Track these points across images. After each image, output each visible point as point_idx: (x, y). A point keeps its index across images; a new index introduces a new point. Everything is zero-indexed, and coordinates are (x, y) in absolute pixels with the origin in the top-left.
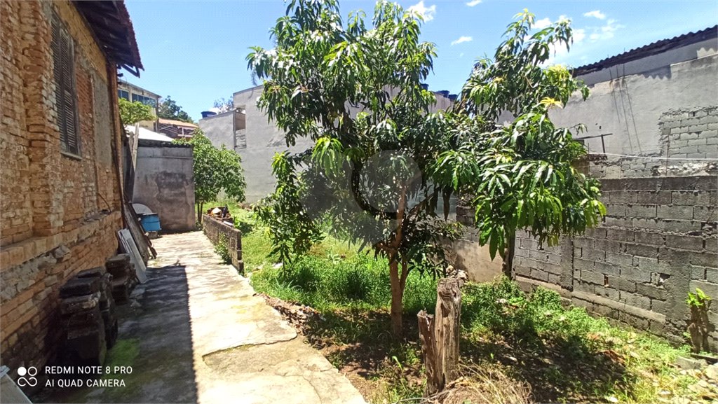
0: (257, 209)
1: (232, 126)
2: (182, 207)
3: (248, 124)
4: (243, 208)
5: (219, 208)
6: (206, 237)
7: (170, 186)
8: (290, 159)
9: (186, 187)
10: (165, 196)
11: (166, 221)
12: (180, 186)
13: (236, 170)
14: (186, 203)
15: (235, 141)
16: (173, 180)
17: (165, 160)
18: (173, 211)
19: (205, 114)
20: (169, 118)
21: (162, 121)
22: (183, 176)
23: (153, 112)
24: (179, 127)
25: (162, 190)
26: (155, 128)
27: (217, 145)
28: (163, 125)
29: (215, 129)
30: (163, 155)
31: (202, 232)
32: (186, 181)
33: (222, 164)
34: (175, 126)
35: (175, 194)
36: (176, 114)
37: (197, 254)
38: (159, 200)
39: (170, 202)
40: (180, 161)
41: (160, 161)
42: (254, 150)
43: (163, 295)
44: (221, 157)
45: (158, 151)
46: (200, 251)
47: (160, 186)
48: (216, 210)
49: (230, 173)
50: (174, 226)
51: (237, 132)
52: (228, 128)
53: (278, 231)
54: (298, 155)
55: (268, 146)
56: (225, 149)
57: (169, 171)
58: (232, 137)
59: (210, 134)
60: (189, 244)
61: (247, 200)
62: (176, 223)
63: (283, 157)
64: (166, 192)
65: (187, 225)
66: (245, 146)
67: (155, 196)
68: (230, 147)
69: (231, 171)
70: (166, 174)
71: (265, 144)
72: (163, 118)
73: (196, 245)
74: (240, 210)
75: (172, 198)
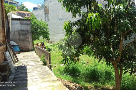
0: (58, 44)
1: (44, 13)
2: (27, 42)
3: (50, 12)
4: (48, 42)
5: (41, 43)
6: (36, 54)
7: (23, 35)
8: (71, 24)
9: (29, 35)
10: (21, 38)
11: (21, 47)
12: (26, 35)
13: (46, 29)
14: (29, 41)
15: (45, 18)
16: (24, 33)
17: (21, 25)
18: (24, 44)
19: (34, 8)
20: (22, 10)
21: (20, 12)
22: (27, 31)
23: (16, 8)
24: (25, 14)
25: (20, 36)
26: (17, 14)
27: (39, 19)
28: (20, 13)
29: (38, 14)
30: (21, 23)
31: (34, 52)
32: (29, 33)
33: (41, 26)
34: (24, 13)
35: (25, 38)
36: (24, 9)
37: (33, 60)
38: (19, 40)
39: (23, 40)
40: (26, 26)
41: (19, 25)
42: (52, 21)
43: (21, 79)
44: (41, 24)
45: (18, 22)
46: (34, 59)
47: (19, 35)
48: (40, 44)
49: (44, 30)
50: (25, 49)
51: (46, 15)
52: (43, 14)
53: (65, 52)
54: (74, 22)
55: (58, 20)
56: (42, 21)
57: (22, 29)
58: (44, 17)
59: (37, 15)
60: (30, 56)
61: (51, 40)
62: (25, 48)
63: (68, 23)
64: (22, 37)
65: (29, 49)
66: (49, 20)
67: (18, 38)
68: (43, 21)
69: (44, 29)
70: (21, 30)
71: (56, 19)
72: (20, 10)
73: (32, 57)
74: (47, 43)
75: (24, 39)
